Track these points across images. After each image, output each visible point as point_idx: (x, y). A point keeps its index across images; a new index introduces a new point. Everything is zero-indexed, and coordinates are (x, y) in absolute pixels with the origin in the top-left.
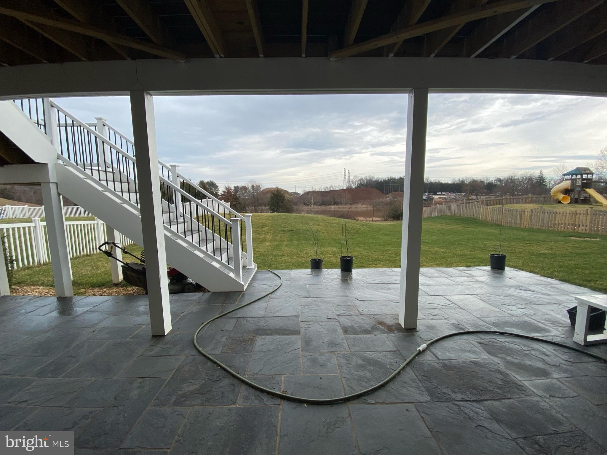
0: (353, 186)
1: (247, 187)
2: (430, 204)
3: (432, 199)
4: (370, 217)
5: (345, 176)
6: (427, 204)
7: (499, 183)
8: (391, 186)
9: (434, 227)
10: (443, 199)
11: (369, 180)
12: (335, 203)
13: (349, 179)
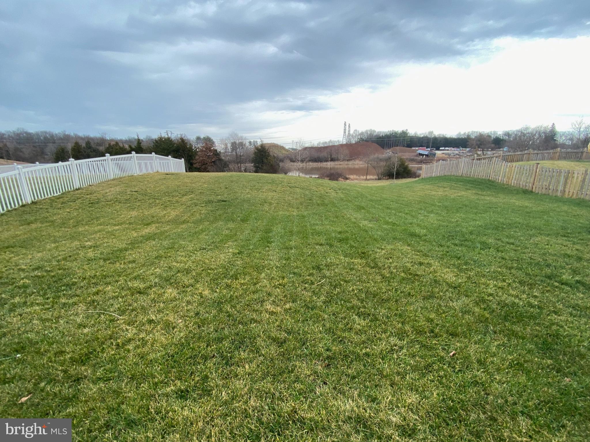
0: (353, 142)
1: (244, 143)
2: (432, 160)
3: (435, 155)
4: (363, 175)
5: (345, 130)
6: (429, 160)
7: (507, 138)
8: (393, 140)
9: (434, 193)
10: (446, 155)
11: (370, 134)
12: (332, 160)
13: (349, 134)
